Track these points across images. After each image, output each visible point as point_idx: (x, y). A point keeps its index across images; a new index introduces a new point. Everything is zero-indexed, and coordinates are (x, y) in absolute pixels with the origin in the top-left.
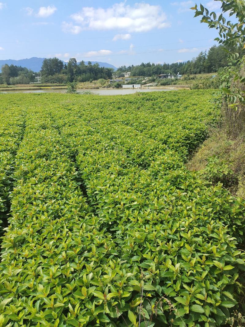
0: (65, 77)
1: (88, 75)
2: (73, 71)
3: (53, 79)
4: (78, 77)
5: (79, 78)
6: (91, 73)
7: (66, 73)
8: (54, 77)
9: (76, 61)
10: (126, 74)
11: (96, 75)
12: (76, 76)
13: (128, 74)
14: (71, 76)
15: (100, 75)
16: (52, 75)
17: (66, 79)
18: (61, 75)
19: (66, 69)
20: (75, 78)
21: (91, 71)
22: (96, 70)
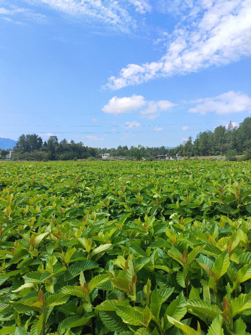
0: (46, 154)
1: (71, 153)
2: (54, 149)
3: (30, 156)
4: (60, 155)
5: (62, 156)
6: (74, 152)
7: (46, 150)
8: (32, 154)
9: (57, 139)
10: (104, 155)
11: (80, 154)
12: (58, 153)
13: (106, 155)
14: (52, 154)
15: (84, 154)
16: (29, 151)
17: (46, 157)
18: (40, 152)
19: (46, 146)
20: (56, 156)
21: (74, 150)
22: (80, 148)
